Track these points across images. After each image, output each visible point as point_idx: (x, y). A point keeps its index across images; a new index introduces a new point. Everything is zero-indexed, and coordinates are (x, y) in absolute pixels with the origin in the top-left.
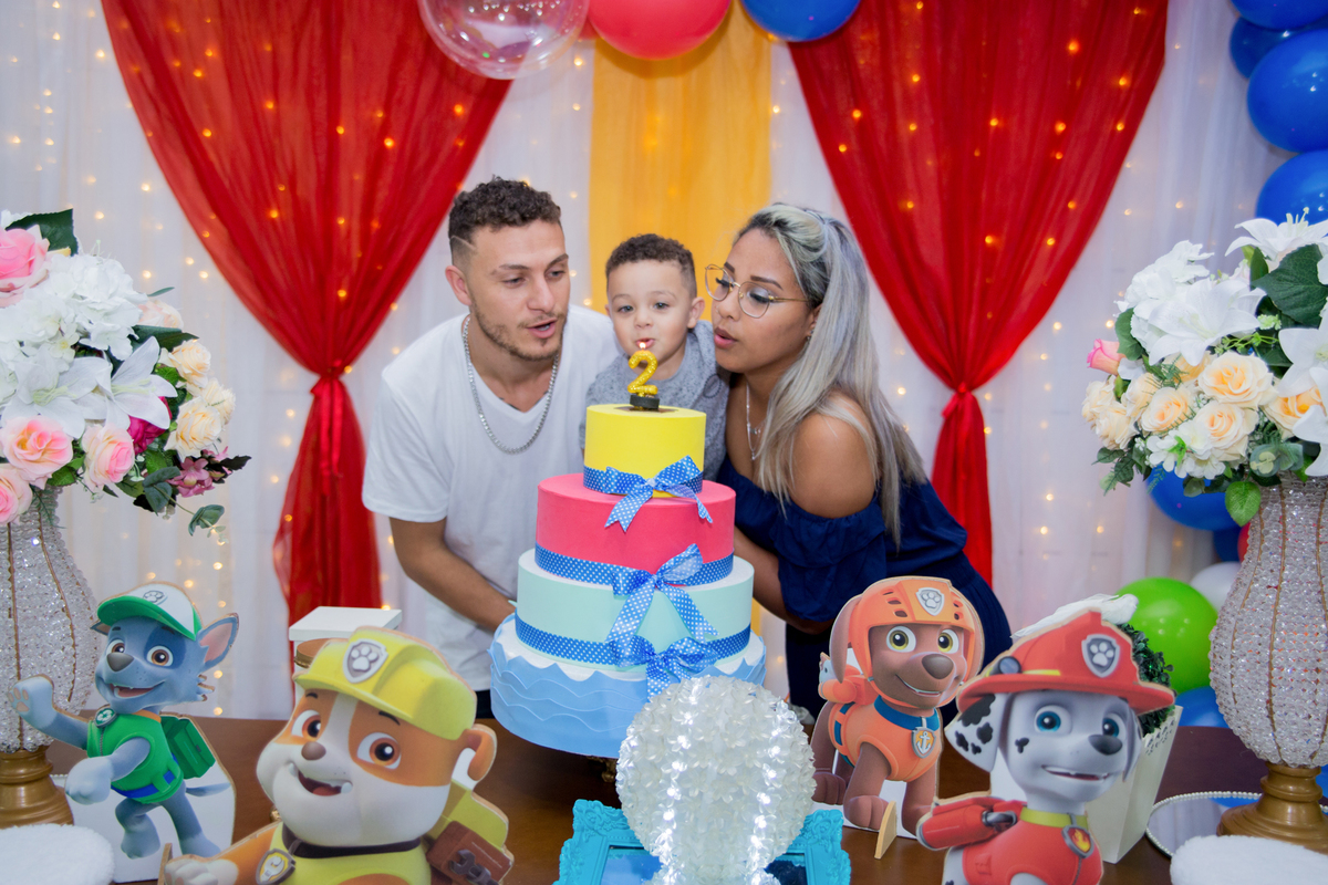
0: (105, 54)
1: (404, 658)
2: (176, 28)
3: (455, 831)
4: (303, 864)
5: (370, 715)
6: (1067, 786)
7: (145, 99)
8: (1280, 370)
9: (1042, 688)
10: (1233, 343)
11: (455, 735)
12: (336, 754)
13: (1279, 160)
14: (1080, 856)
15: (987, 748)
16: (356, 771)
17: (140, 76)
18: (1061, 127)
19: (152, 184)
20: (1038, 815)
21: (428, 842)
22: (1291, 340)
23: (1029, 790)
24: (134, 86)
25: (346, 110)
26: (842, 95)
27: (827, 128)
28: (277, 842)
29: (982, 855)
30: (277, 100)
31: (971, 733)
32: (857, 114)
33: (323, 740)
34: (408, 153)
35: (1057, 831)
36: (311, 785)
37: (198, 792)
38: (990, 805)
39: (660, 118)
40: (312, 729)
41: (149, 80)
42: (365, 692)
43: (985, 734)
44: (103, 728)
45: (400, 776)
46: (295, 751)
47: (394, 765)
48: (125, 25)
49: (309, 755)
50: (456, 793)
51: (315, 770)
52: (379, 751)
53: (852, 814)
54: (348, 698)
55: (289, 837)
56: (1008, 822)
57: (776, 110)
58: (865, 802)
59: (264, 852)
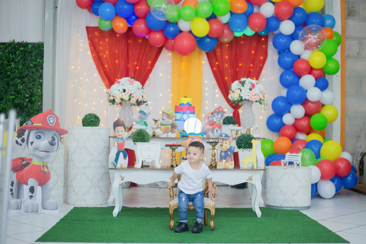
0: (89, 53)
1: (170, 110)
2: (101, 48)
3: (173, 124)
4: (162, 126)
5: (167, 114)
6: (219, 120)
7: (96, 60)
8: (241, 90)
9: (217, 112)
10: (239, 89)
11: (173, 116)
12: (165, 117)
13: (284, 70)
14: (220, 125)
15: (214, 117)
16: (166, 118)
17: (95, 56)
18: (252, 65)
19: (96, 75)
20: (217, 122)
21: (171, 124)
22: (242, 88)
23: (217, 120)
24: (94, 58)
25: (130, 62)
26: (214, 60)
27: (212, 65)
28: (160, 124)
29: (213, 126)
30: (119, 61)
31: (212, 116)
32: (217, 63)
33: (164, 116)
34: (141, 70)
35: (218, 124)
36: (163, 120)
37: (147, 128)
38: (214, 122)
39: (184, 64)
40: (163, 115)
41: (96, 57)
42: (167, 112)
43: (213, 116)
44: (139, 122)
45: (169, 119)
46: (162, 117)
47: (169, 118)
48: (92, 48)
49: (163, 117)
50: (173, 120)
51: (163, 118)
52: (168, 117)
53: (207, 136)
54: (166, 113)
55: (161, 124)
56: (215, 123)
57: (203, 62)
58: (208, 134)
59: (159, 125)
